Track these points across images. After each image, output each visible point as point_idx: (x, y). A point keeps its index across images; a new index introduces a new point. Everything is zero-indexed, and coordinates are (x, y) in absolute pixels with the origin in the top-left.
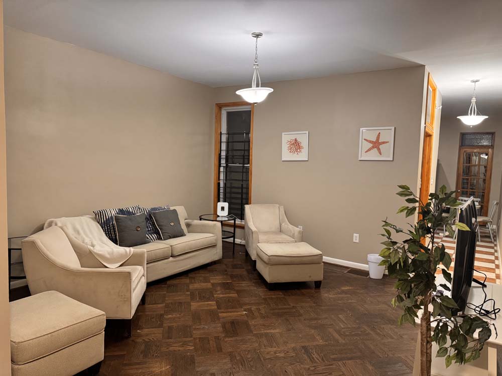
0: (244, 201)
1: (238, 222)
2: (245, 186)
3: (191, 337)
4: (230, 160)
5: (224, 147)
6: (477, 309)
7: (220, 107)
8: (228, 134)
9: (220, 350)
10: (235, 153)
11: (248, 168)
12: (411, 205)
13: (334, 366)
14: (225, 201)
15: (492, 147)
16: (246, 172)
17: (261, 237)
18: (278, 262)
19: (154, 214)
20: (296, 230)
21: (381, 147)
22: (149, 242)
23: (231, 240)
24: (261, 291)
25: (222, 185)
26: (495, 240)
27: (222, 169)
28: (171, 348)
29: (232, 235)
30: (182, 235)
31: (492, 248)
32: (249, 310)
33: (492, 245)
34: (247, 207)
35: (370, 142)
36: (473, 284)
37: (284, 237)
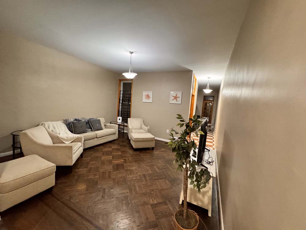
0: (128, 117)
1: (125, 124)
2: (129, 111)
3: (99, 172)
4: (123, 101)
5: (121, 96)
6: (206, 161)
7: (120, 80)
8: (123, 91)
9: (109, 177)
10: (126, 98)
11: (130, 104)
12: (182, 123)
13: (154, 183)
14: (121, 116)
15: (213, 101)
16: (129, 106)
17: (133, 131)
18: (138, 141)
19: (90, 121)
20: (146, 128)
21: (177, 99)
22: (87, 132)
23: (122, 131)
24: (131, 152)
25: (120, 110)
26: (213, 132)
27: (120, 104)
28: (89, 177)
29: (123, 129)
30: (102, 129)
31: (212, 134)
32: (125, 160)
33: (212, 133)
34: (129, 119)
35: (174, 97)
36: (206, 150)
37: (142, 131)
